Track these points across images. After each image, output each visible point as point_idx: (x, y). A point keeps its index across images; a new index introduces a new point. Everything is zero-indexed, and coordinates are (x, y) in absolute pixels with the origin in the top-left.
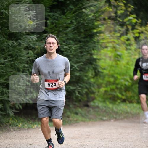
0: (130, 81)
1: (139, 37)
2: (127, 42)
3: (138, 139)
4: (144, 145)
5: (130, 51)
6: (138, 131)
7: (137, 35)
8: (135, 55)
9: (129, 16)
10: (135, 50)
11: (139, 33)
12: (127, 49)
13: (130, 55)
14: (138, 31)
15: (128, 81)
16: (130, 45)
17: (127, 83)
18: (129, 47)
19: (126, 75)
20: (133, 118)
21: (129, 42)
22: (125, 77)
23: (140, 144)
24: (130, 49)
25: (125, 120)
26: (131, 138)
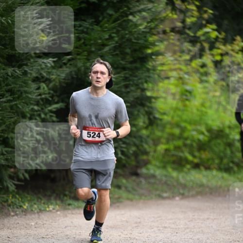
0: (206, 133)
1: (221, 61)
2: (202, 70)
3: (220, 229)
4: (229, 239)
5: (206, 85)
6: (220, 216)
7: (218, 58)
8: (215, 91)
9: (205, 26)
10: (215, 82)
11: (222, 55)
12: (201, 81)
13: (206, 90)
14: (219, 51)
15: (203, 133)
16: (206, 74)
17: (201, 137)
18: (204, 78)
19: (200, 124)
20: (211, 193)
21: (205, 69)
22: (199, 128)
23: (224, 237)
24: (207, 82)
25: (199, 197)
26: (209, 227)
